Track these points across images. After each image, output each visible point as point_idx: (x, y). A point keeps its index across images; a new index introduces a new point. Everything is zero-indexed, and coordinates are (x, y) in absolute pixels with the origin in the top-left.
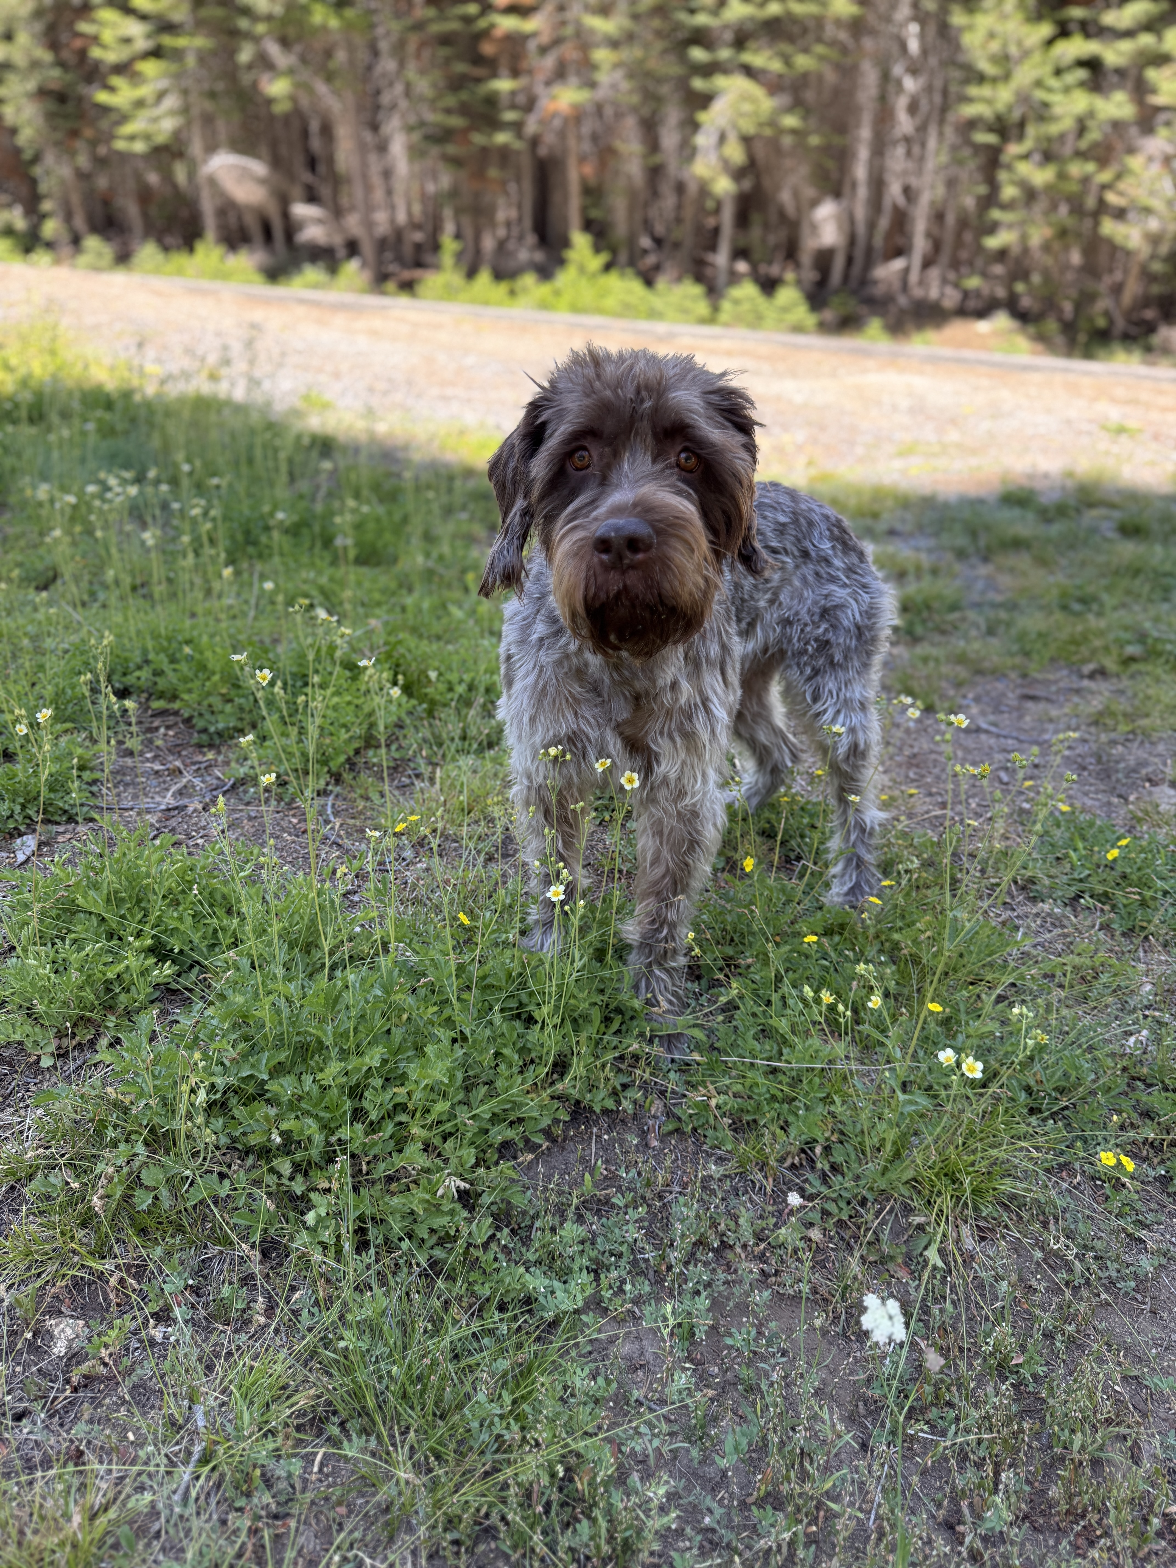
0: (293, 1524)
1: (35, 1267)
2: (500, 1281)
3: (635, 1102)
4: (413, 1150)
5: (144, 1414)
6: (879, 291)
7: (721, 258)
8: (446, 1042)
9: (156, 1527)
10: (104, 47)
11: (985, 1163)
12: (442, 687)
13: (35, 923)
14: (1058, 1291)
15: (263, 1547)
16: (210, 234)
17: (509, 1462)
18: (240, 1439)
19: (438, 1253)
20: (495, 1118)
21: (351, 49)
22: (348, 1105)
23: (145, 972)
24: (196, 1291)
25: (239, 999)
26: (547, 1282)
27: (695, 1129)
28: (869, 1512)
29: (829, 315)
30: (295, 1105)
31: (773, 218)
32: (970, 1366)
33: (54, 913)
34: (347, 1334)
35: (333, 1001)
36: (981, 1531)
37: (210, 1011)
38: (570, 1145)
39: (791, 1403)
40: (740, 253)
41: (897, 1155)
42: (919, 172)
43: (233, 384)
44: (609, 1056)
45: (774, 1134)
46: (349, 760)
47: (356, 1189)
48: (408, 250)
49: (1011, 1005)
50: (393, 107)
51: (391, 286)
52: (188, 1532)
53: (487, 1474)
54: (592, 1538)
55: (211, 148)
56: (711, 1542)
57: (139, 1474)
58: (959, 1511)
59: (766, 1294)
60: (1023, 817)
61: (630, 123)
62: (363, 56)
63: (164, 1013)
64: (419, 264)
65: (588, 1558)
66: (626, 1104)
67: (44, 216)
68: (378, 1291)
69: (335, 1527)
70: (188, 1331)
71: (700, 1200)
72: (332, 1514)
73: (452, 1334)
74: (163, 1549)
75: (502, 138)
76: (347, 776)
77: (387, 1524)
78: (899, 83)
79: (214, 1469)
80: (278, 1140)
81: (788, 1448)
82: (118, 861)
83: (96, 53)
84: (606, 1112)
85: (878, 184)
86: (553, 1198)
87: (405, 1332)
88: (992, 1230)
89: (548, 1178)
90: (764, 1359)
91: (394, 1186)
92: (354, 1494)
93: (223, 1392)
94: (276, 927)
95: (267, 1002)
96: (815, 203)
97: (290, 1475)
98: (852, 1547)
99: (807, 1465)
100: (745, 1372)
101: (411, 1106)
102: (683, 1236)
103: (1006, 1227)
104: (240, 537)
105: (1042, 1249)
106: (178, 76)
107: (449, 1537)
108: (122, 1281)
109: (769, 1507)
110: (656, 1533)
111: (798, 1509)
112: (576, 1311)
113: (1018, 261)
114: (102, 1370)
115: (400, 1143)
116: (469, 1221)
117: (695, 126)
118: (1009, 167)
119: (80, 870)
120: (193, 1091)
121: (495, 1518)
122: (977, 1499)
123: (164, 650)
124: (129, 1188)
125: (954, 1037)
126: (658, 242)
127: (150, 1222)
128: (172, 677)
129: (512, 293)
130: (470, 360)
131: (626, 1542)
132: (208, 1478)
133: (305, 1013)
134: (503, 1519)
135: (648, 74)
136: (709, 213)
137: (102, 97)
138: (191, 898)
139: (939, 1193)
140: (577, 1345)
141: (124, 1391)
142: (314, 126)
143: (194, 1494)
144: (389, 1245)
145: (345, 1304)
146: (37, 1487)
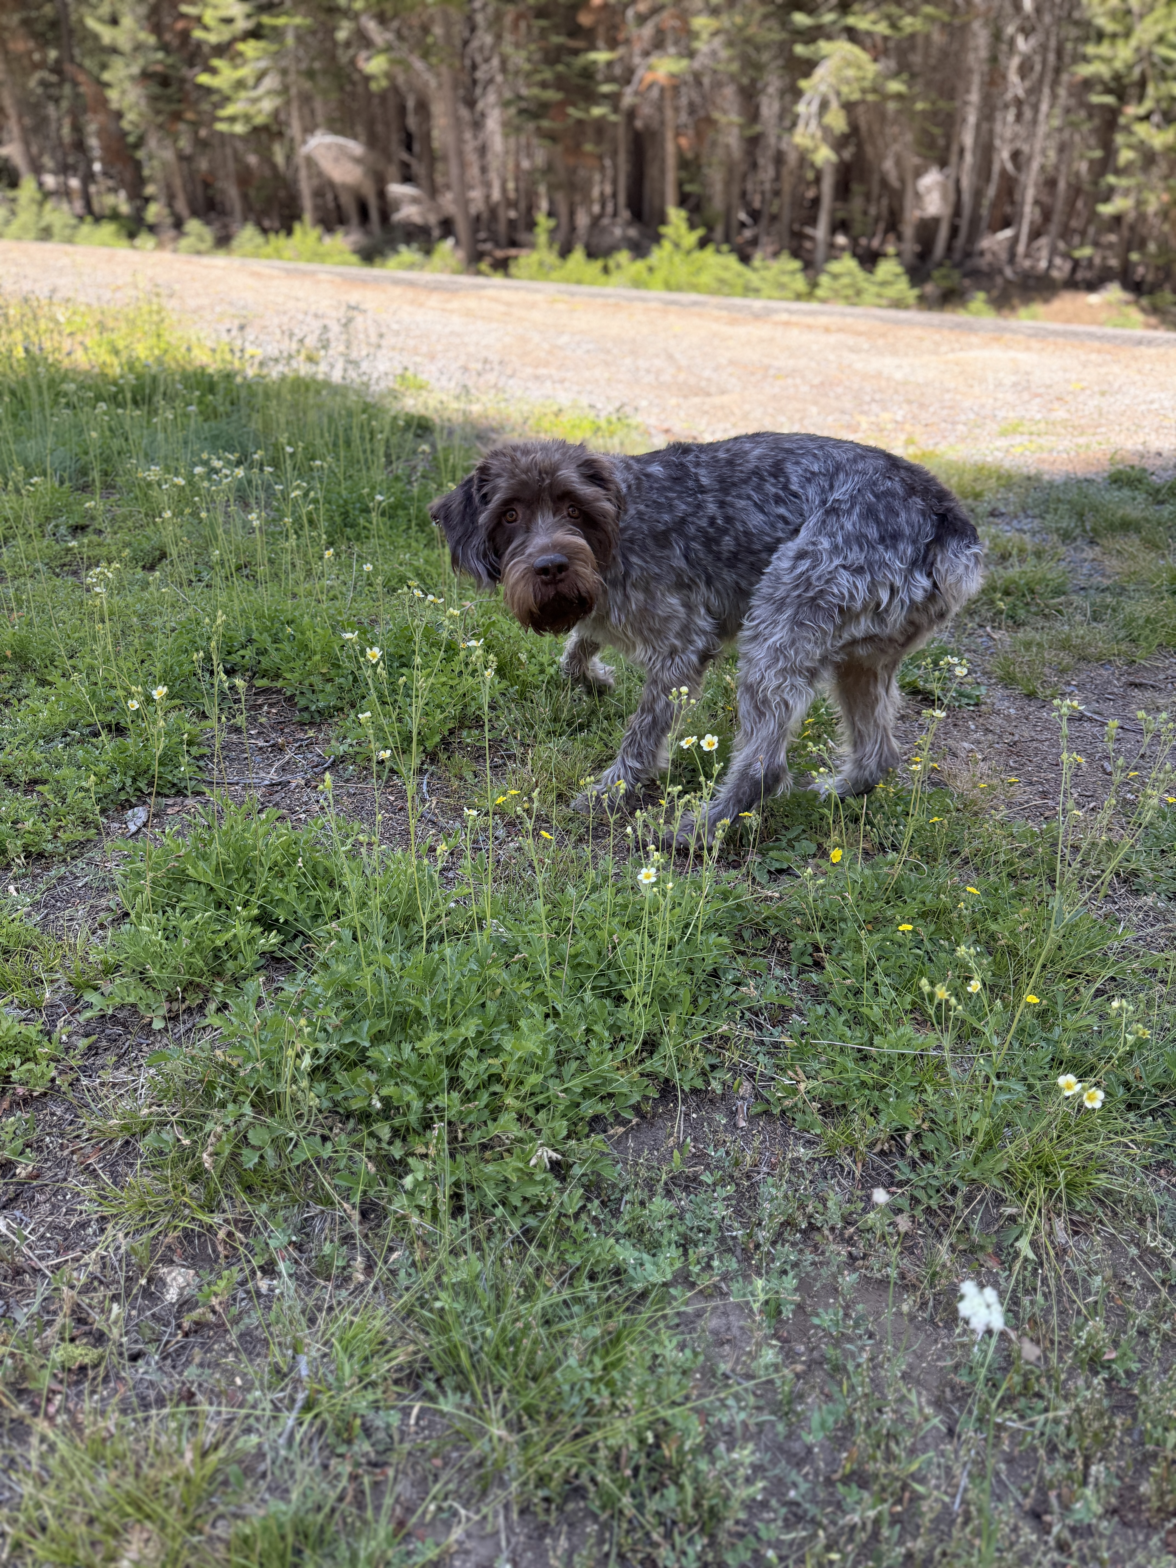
0: (391, 1472)
1: (148, 1218)
2: (591, 1251)
3: (724, 1083)
4: (507, 1119)
5: (251, 1361)
6: (983, 263)
7: (820, 232)
8: (539, 1017)
9: (262, 1467)
10: (206, 28)
11: (1080, 1157)
12: (534, 669)
13: (148, 891)
14: (1153, 1289)
15: (363, 1492)
16: (308, 217)
17: (599, 1426)
18: (341, 1389)
19: (531, 1221)
20: (587, 1093)
21: (448, 24)
22: (445, 1074)
23: (251, 941)
24: (299, 1247)
25: (342, 968)
26: (636, 1254)
27: (783, 1112)
28: (953, 1496)
29: (929, 288)
30: (394, 1072)
31: (876, 188)
32: (1060, 1359)
33: (165, 882)
34: (443, 1295)
35: (431, 974)
36: (1070, 1522)
37: (314, 979)
38: (659, 1122)
39: (877, 1384)
40: (840, 225)
41: (988, 1146)
42: (1031, 136)
43: (332, 366)
44: (699, 1037)
45: (864, 1120)
46: (443, 739)
47: (452, 1156)
48: (502, 228)
49: (1110, 999)
50: (491, 81)
51: (484, 266)
52: (292, 1474)
53: (577, 1436)
54: (679, 1503)
55: (309, 130)
56: (795, 1515)
57: (247, 1417)
58: (1046, 1501)
59: (855, 1276)
60: (1127, 808)
61: (729, 91)
62: (459, 30)
63: (270, 980)
64: (513, 243)
65: (674, 1523)
66: (716, 1085)
67: (147, 200)
68: (473, 1256)
69: (431, 1478)
70: (291, 1284)
71: (789, 1181)
72: (428, 1466)
73: (544, 1301)
74: (269, 1489)
75: (597, 111)
76: (443, 756)
77: (480, 1478)
78: (1012, 42)
79: (316, 1416)
80: (379, 1105)
81: (874, 1428)
82: (226, 833)
83: (198, 34)
84: (695, 1091)
85: (986, 150)
86: (644, 1173)
87: (498, 1296)
88: (1086, 1225)
89: (638, 1153)
90: (850, 1340)
91: (488, 1154)
92: (448, 1448)
93: (325, 1344)
94: (376, 902)
95: (368, 972)
96: (919, 173)
97: (388, 1426)
98: (936, 1529)
99: (893, 1445)
100: (831, 1352)
101: (505, 1077)
102: (771, 1216)
103: (1101, 1222)
104: (338, 519)
105: (1138, 1245)
106: (276, 55)
107: (541, 1493)
108: (230, 1234)
109: (854, 1486)
110: (743, 1502)
111: (883, 1489)
112: (665, 1284)
113: (1132, 228)
114: (212, 1318)
115: (495, 1111)
116: (561, 1191)
117: (798, 94)
118: (1128, 130)
119: (189, 841)
120: (298, 1056)
121: (584, 1479)
122: (1065, 1491)
123: (267, 630)
124: (237, 1146)
125: (1050, 1030)
126: (755, 215)
127: (256, 1181)
128: (275, 656)
129: (606, 270)
130: (564, 339)
131: (712, 1510)
132: (311, 1425)
133: (404, 985)
134: (593, 1480)
135: (748, 41)
136: (809, 184)
137: (204, 79)
138: (295, 870)
139: (1032, 1186)
140: (664, 1317)
141: (232, 1337)
142: (411, 103)
143: (298, 1437)
144: (484, 1211)
145: (440, 1266)
146: (152, 1424)
